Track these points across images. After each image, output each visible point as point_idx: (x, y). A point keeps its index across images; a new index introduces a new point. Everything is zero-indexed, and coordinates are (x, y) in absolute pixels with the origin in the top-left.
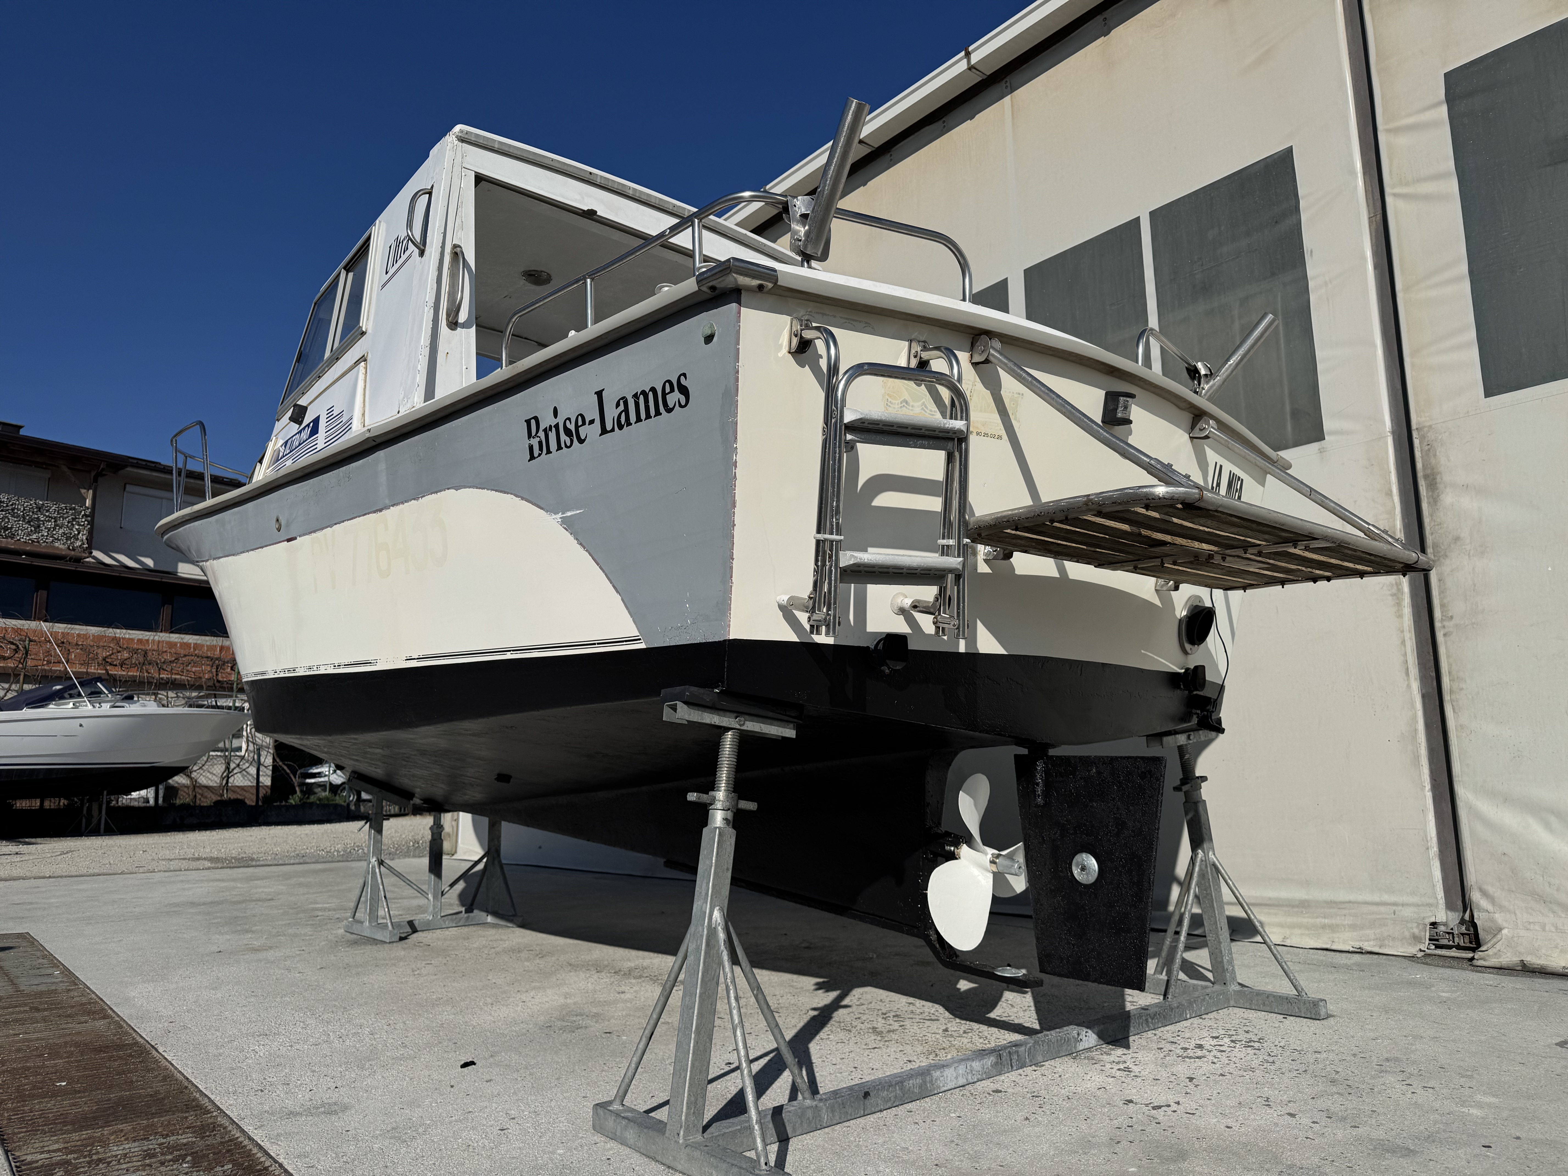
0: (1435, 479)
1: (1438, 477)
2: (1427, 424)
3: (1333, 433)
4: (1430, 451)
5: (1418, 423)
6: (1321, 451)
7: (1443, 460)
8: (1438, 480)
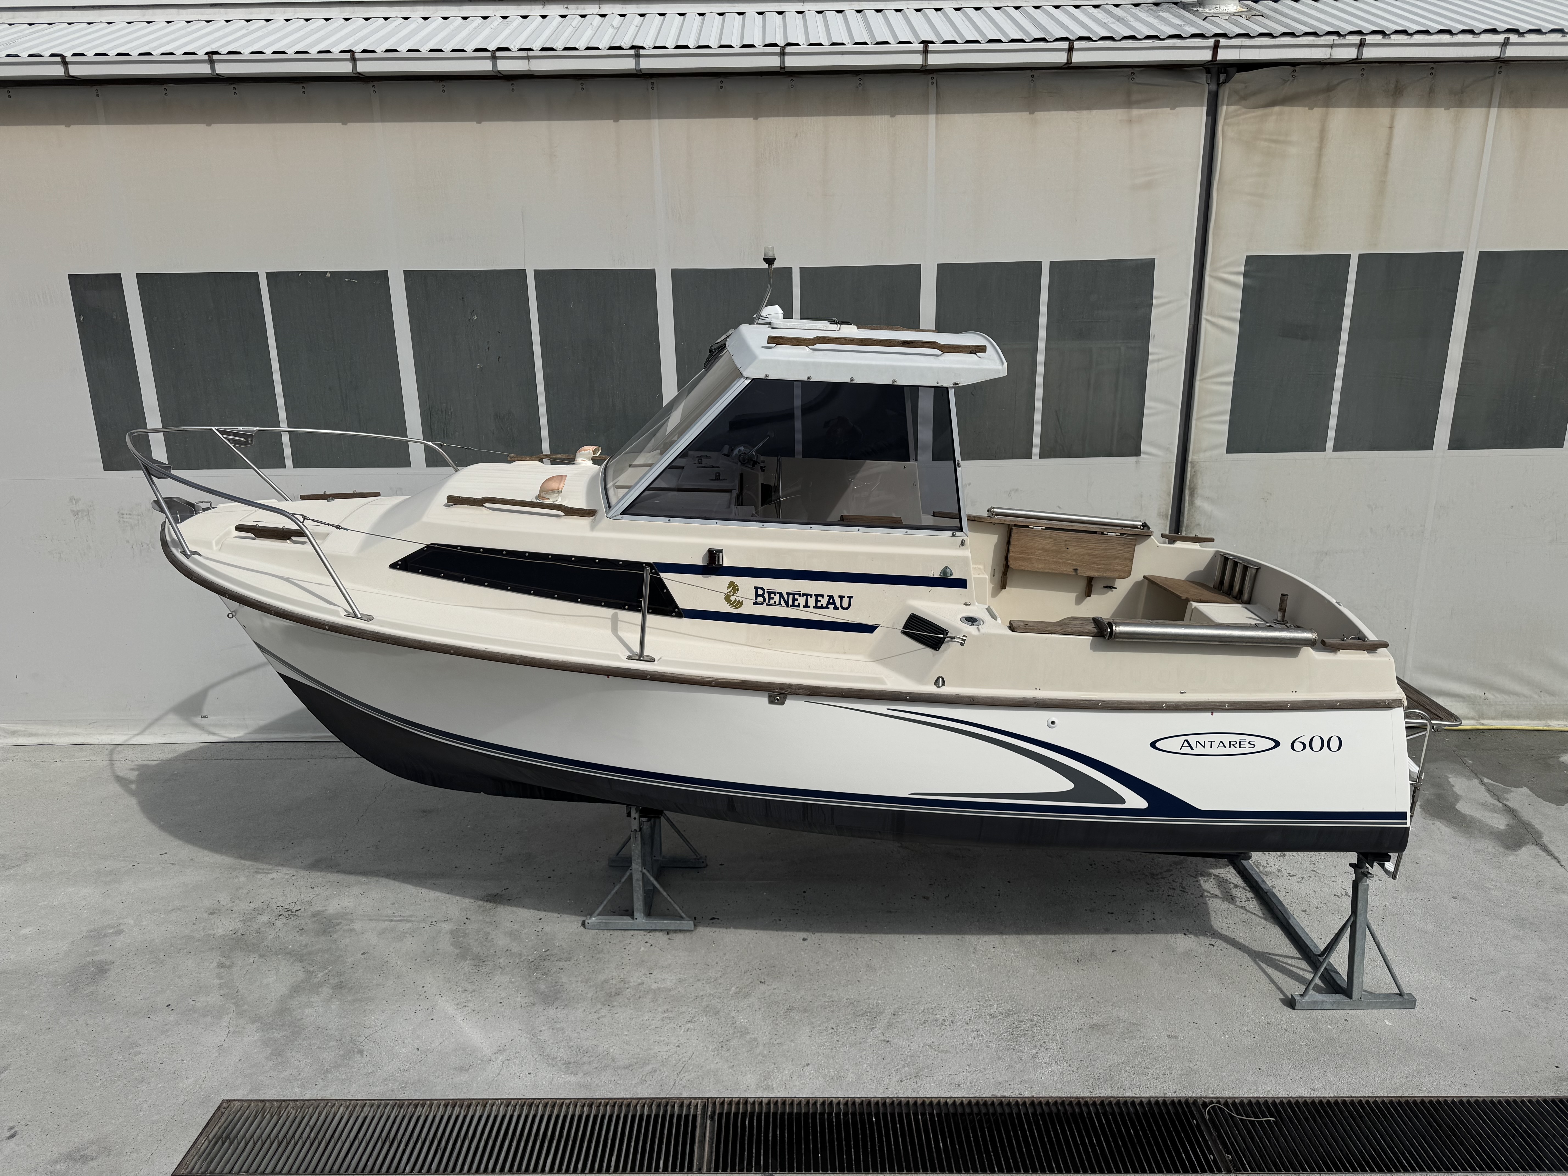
0: (1194, 491)
1: (1196, 490)
2: (1196, 461)
3: (1146, 453)
4: (1194, 476)
5: (1192, 459)
6: (1137, 462)
7: (1200, 481)
8: (1195, 492)
